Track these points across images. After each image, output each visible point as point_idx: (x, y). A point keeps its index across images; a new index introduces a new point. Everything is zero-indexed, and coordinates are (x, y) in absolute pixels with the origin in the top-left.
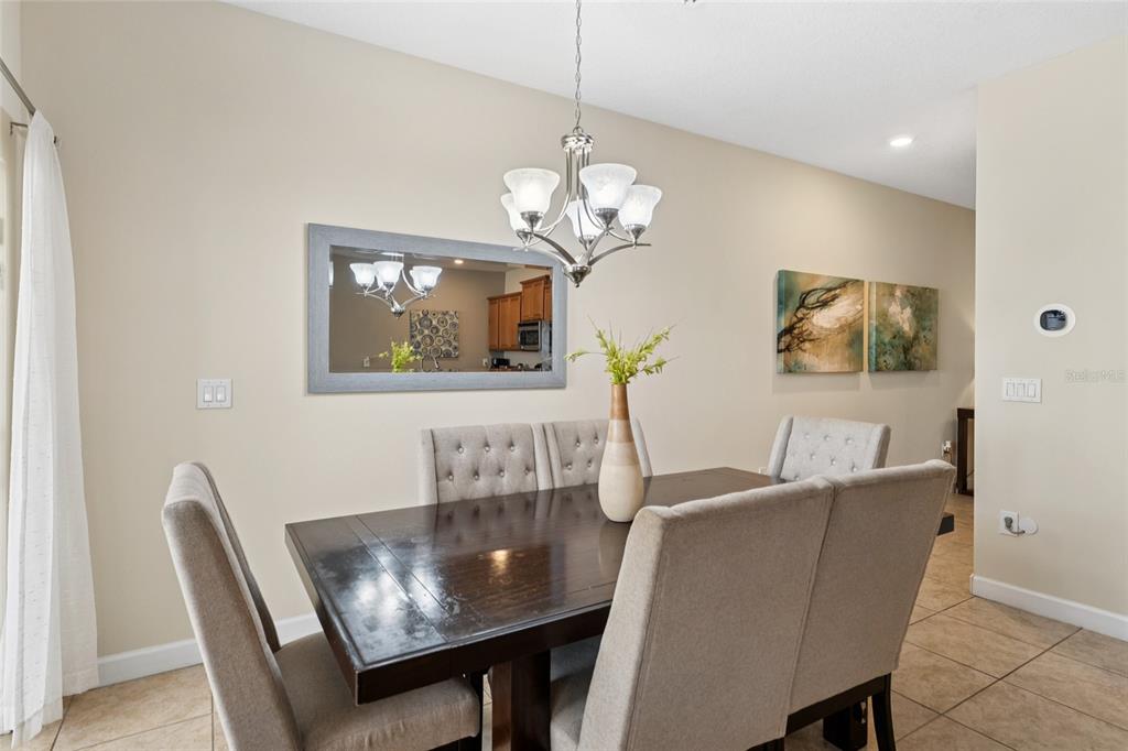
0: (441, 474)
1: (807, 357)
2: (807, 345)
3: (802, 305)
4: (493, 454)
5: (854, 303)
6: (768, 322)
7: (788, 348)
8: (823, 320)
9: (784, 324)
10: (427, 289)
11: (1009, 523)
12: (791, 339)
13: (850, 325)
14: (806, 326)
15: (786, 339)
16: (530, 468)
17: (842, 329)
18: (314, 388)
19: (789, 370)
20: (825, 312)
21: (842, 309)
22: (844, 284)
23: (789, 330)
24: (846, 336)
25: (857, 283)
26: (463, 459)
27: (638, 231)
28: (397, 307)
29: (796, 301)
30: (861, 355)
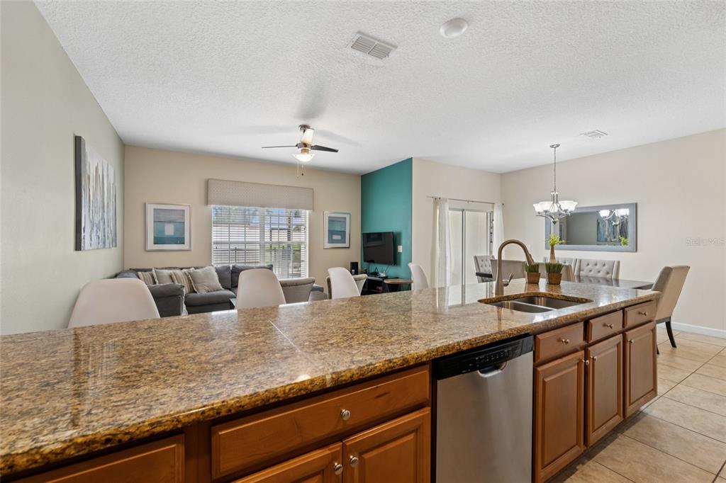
18: (547, 248)
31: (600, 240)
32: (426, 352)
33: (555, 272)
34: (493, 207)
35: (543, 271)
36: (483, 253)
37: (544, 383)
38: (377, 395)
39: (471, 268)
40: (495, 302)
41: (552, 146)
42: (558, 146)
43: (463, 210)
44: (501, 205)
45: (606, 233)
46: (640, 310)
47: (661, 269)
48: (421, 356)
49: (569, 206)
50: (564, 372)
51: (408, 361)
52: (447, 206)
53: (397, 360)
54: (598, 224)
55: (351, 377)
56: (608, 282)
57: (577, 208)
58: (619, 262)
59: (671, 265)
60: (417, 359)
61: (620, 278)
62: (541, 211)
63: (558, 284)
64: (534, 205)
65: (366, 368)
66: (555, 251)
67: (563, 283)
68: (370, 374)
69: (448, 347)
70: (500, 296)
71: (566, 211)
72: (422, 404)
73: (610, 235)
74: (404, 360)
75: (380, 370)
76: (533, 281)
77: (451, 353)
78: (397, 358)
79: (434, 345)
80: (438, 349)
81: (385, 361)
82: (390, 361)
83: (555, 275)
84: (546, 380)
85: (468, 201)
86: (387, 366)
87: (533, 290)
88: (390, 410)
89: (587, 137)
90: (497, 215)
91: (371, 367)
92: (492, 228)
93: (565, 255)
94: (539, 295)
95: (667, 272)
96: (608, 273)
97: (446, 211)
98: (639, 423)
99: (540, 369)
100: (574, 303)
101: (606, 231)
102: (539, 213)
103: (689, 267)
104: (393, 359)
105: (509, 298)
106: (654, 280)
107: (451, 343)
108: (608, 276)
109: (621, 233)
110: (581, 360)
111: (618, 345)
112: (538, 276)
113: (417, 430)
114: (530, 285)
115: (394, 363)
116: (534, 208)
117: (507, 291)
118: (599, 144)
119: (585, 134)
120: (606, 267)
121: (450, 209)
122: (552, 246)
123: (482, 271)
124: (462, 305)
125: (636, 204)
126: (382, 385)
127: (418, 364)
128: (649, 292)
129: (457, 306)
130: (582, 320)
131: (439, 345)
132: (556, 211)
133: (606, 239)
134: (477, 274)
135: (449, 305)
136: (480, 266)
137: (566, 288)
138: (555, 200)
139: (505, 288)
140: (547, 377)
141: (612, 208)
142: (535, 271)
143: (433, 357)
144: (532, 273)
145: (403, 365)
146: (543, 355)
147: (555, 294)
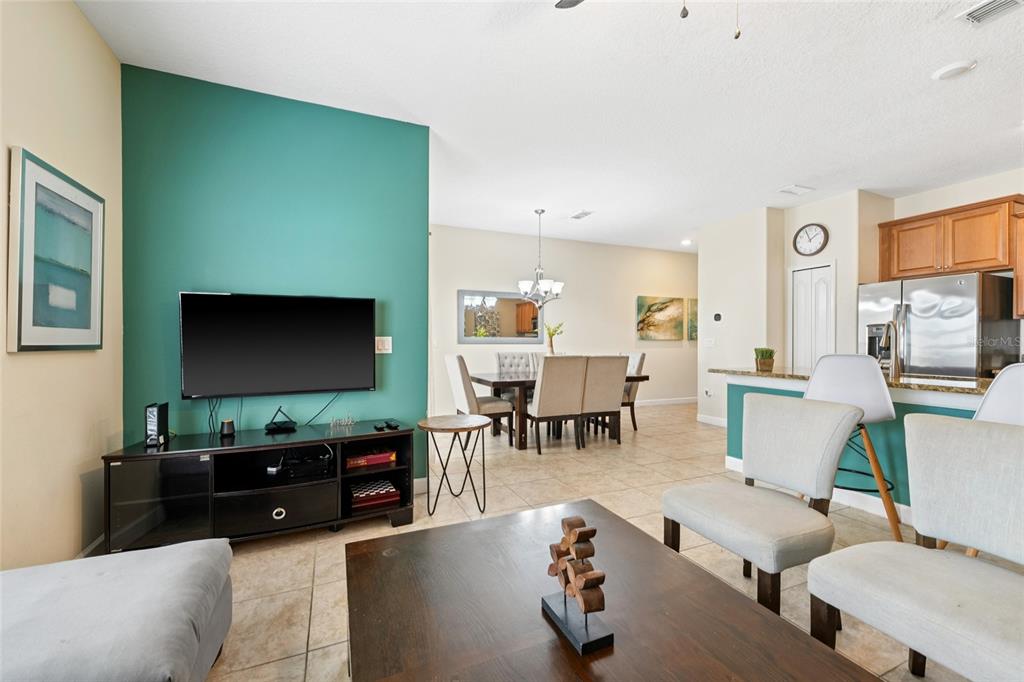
0: (501, 365)
1: (652, 333)
2: (652, 328)
3: (649, 310)
4: (516, 361)
5: (678, 308)
6: (633, 318)
7: (642, 329)
8: (659, 317)
9: (640, 318)
10: (492, 307)
11: (707, 393)
12: (643, 325)
13: (675, 319)
14: (651, 319)
15: (641, 325)
16: (527, 366)
17: (671, 320)
18: (460, 342)
19: (642, 338)
20: (662, 313)
21: (671, 311)
22: (672, 301)
23: (642, 321)
24: (673, 324)
25: (680, 300)
26: (507, 362)
27: (557, 295)
28: (480, 314)
29: (646, 308)
30: (682, 332)
41: (537, 211)
42: (543, 212)
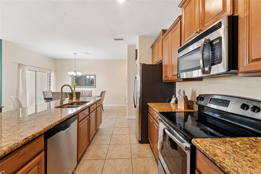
31: (86, 85)
32: (43, 130)
33: (78, 94)
34: (51, 71)
35: (74, 95)
36: (46, 90)
37: (80, 128)
38: (19, 157)
39: (41, 97)
40: (61, 107)
41: (74, 54)
42: (76, 54)
43: (36, 71)
44: (54, 71)
45: (87, 83)
46: (99, 102)
47: (101, 92)
48: (41, 132)
49: (79, 74)
50: (84, 123)
51: (35, 136)
52: (27, 69)
53: (30, 137)
54: (85, 80)
55: (4, 154)
56: (89, 96)
57: (81, 75)
58: (92, 91)
59: (103, 91)
60: (39, 133)
61: (92, 95)
62: (71, 75)
63: (79, 98)
64: (68, 72)
65: (13, 146)
66: (75, 88)
67: (80, 98)
68: (16, 148)
69: (52, 125)
70: (62, 105)
71: (78, 75)
72: (40, 152)
73: (88, 83)
74: (33, 136)
75: (22, 144)
76: (71, 98)
77: (53, 127)
78: (29, 136)
79: (45, 126)
80: (48, 127)
81: (24, 139)
82: (26, 139)
83: (78, 95)
84: (81, 127)
85: (39, 68)
86: (25, 141)
87: (72, 101)
88: (26, 160)
89: (84, 54)
90: (53, 75)
91: (16, 145)
92: (50, 79)
93: (78, 89)
94: (74, 103)
95: (102, 92)
96: (89, 94)
97: (26, 71)
98: (99, 131)
99: (79, 124)
100: (84, 103)
101: (87, 82)
102: (70, 75)
103: (106, 91)
104: (28, 137)
105: (65, 105)
106: (99, 95)
107: (52, 123)
108: (90, 95)
109: (92, 83)
110: (88, 119)
111: (95, 112)
112: (73, 96)
113: (39, 163)
114: (71, 100)
115: (29, 138)
116: (68, 73)
117: (65, 103)
118: (87, 57)
119: (84, 53)
120: (89, 92)
121: (29, 70)
122: (74, 86)
123: (47, 97)
124: (36, 113)
125: (96, 75)
126: (22, 151)
127: (40, 136)
128: (99, 98)
129: (34, 114)
130: (88, 107)
131: (47, 126)
132: (75, 75)
133: (87, 84)
134: (45, 99)
135: (29, 114)
136: (46, 95)
137: (81, 99)
138: (75, 71)
139: (63, 101)
140: (80, 126)
141: (90, 75)
142: (72, 95)
143: (46, 131)
144: (71, 96)
145: (33, 138)
146: (80, 119)
147: (79, 101)
